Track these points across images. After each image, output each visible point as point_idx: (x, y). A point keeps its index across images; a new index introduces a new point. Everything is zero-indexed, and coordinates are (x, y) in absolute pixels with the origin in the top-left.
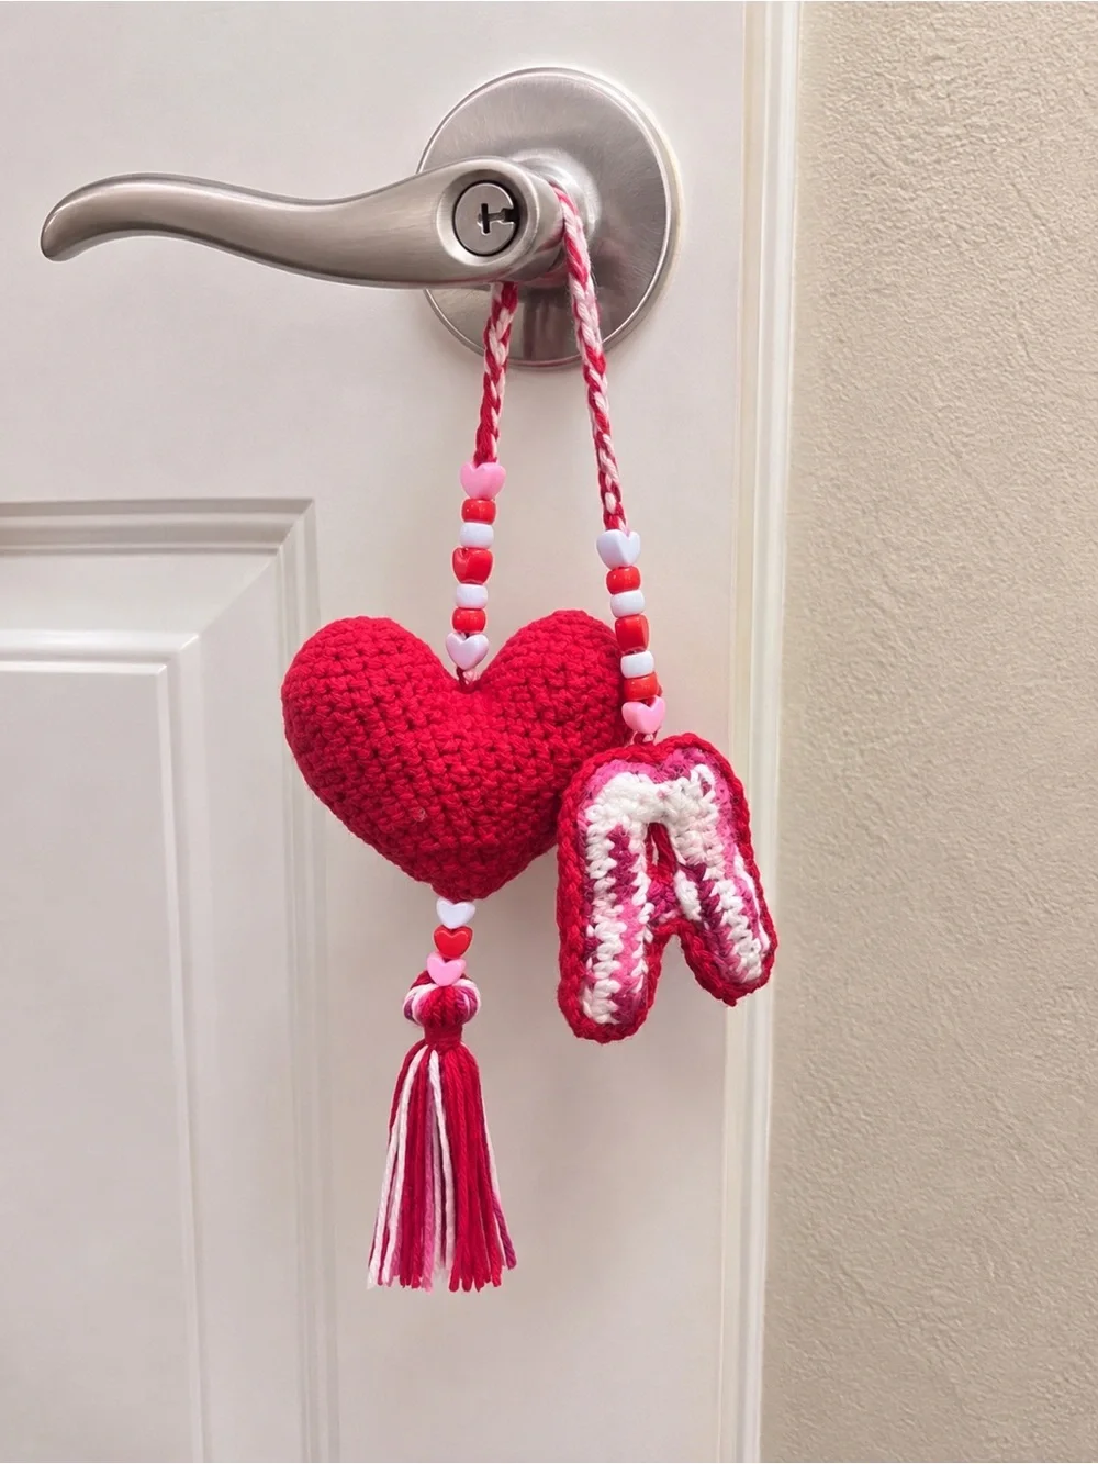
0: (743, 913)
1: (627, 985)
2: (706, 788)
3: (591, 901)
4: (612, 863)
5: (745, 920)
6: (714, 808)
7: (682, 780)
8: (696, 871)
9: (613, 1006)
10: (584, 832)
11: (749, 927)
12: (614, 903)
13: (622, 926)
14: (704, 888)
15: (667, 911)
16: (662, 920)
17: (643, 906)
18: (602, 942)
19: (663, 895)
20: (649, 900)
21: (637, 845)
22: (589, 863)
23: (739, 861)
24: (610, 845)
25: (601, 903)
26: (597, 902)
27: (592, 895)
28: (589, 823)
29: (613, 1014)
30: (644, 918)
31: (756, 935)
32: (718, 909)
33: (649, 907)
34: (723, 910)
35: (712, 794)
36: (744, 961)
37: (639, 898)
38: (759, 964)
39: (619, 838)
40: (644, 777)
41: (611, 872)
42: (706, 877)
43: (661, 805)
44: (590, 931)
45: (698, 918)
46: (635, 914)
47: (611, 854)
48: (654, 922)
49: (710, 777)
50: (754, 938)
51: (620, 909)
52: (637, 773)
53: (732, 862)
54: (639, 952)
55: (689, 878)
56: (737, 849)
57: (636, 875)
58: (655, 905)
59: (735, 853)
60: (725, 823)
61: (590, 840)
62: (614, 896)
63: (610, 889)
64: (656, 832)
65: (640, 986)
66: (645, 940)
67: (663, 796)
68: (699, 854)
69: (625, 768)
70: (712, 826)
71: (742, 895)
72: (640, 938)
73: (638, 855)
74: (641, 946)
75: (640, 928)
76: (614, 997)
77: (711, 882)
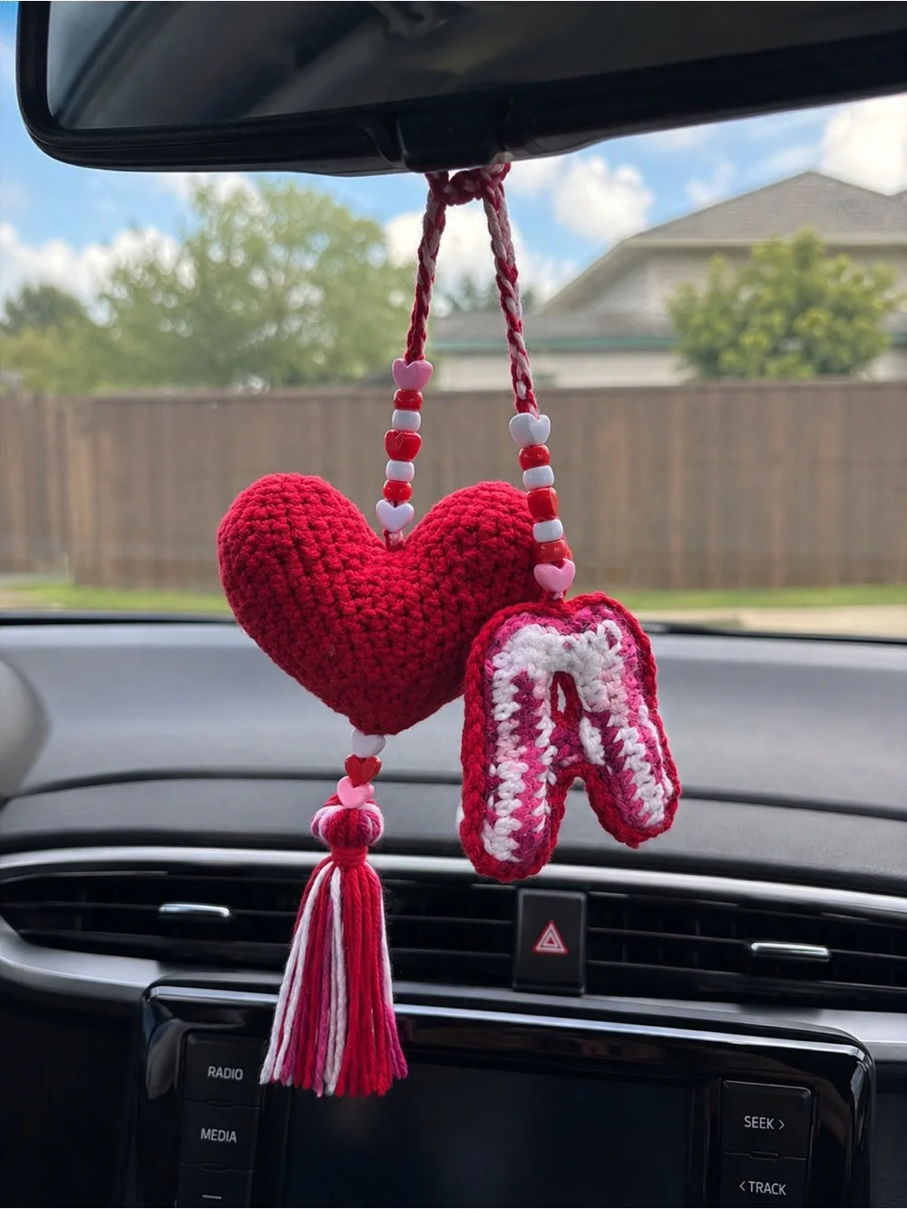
0: (646, 759)
1: (531, 823)
2: (612, 641)
3: (494, 742)
4: (516, 706)
5: (648, 767)
6: (620, 661)
7: (589, 633)
8: (600, 719)
9: (513, 844)
10: (491, 677)
11: (652, 773)
12: (518, 745)
13: (524, 766)
14: (608, 735)
15: (571, 755)
16: (566, 763)
17: (546, 749)
18: (502, 781)
19: (567, 738)
20: (552, 743)
21: (540, 691)
22: (494, 705)
23: (644, 709)
24: (514, 689)
25: (506, 744)
26: (501, 743)
27: (496, 735)
28: (495, 669)
29: (514, 852)
30: (547, 760)
31: (659, 779)
32: (622, 754)
33: (552, 750)
34: (625, 757)
35: (619, 647)
36: (647, 806)
37: (544, 740)
38: (662, 809)
39: (523, 683)
40: (553, 629)
41: (514, 716)
42: (610, 724)
43: (568, 656)
44: (492, 769)
45: (602, 762)
46: (538, 755)
47: (516, 698)
48: (556, 765)
49: (617, 631)
50: (657, 783)
51: (523, 749)
52: (545, 626)
53: (637, 711)
54: (543, 792)
55: (593, 725)
56: (642, 699)
57: (539, 719)
58: (559, 748)
59: (640, 703)
60: (631, 674)
61: (496, 684)
62: (517, 738)
63: (513, 732)
64: (563, 680)
65: (541, 827)
66: (548, 782)
67: (569, 646)
68: (603, 702)
69: (533, 621)
70: (617, 677)
71: (646, 742)
72: (542, 778)
73: (542, 700)
74: (544, 787)
75: (543, 768)
76: (515, 835)
77: (615, 729)
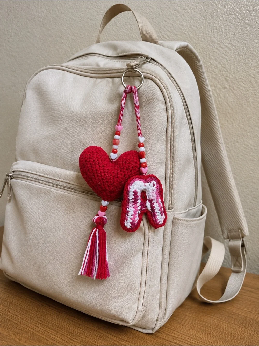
0: (159, 210)
1: (134, 221)
2: (154, 185)
3: (129, 203)
4: (133, 197)
5: (160, 212)
6: (155, 189)
7: (150, 183)
8: (151, 201)
9: (131, 225)
10: (129, 191)
11: (160, 213)
12: (133, 205)
13: (134, 209)
14: (152, 205)
15: (144, 208)
16: (143, 209)
17: (139, 206)
18: (129, 212)
19: (143, 204)
20: (140, 205)
21: (139, 194)
22: (129, 196)
23: (160, 200)
24: (133, 193)
25: (131, 204)
26: (130, 204)
27: (129, 202)
28: (130, 189)
29: (130, 226)
30: (139, 208)
31: (162, 215)
32: (154, 209)
33: (140, 207)
34: (155, 209)
35: (155, 186)
36: (159, 220)
37: (138, 204)
38: (163, 221)
39: (135, 192)
40: (142, 182)
41: (133, 199)
42: (152, 202)
43: (145, 187)
44: (127, 209)
45: (150, 210)
46: (137, 207)
47: (133, 195)
48: (141, 209)
49: (155, 183)
50: (161, 216)
51: (134, 206)
52: (141, 181)
53: (158, 200)
54: (137, 215)
55: (149, 202)
56: (159, 198)
57: (138, 200)
58: (141, 206)
59: (159, 199)
60: (157, 192)
61: (130, 192)
62: (133, 203)
63: (133, 202)
64: (143, 192)
65: (137, 222)
66: (139, 213)
67: (145, 186)
68: (152, 198)
69: (139, 179)
70: (155, 193)
71: (160, 207)
72: (138, 212)
73: (139, 196)
74: (138, 214)
75: (138, 210)
76: (131, 223)
77: (154, 203)
